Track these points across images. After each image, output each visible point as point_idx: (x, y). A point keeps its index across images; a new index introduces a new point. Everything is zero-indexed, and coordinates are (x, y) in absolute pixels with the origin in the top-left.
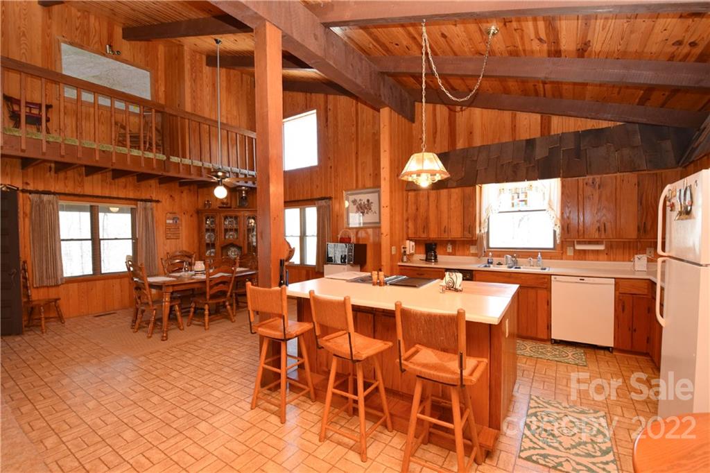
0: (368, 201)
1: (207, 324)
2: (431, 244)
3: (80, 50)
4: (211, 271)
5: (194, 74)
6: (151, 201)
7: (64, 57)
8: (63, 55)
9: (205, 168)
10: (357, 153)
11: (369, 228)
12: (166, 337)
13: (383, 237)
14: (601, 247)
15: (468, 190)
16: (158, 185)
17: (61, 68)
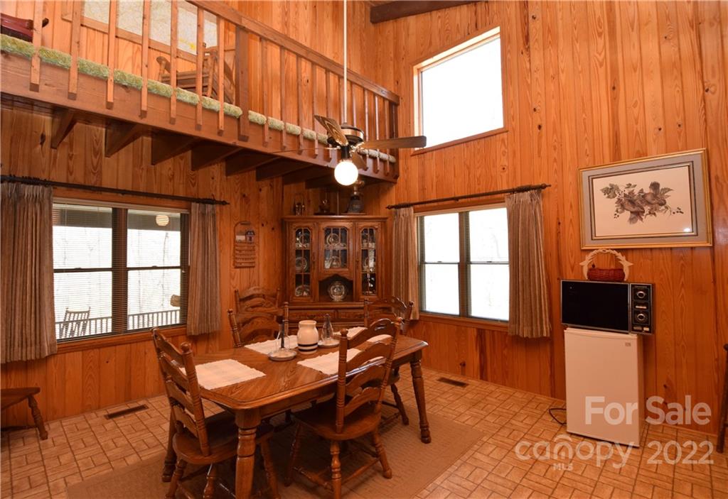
0: (655, 186)
6: (212, 202)
9: (305, 138)
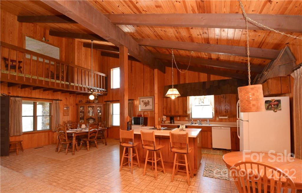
0: (148, 101)
1: (88, 149)
2: (172, 117)
3: (33, 39)
4: (90, 128)
5: (79, 50)
6: (58, 100)
7: (26, 42)
8: (26, 41)
9: (83, 87)
10: (144, 83)
11: (149, 111)
12: (74, 154)
13: (156, 114)
14: (227, 117)
15: (184, 98)
16: (61, 94)
17: (25, 46)
